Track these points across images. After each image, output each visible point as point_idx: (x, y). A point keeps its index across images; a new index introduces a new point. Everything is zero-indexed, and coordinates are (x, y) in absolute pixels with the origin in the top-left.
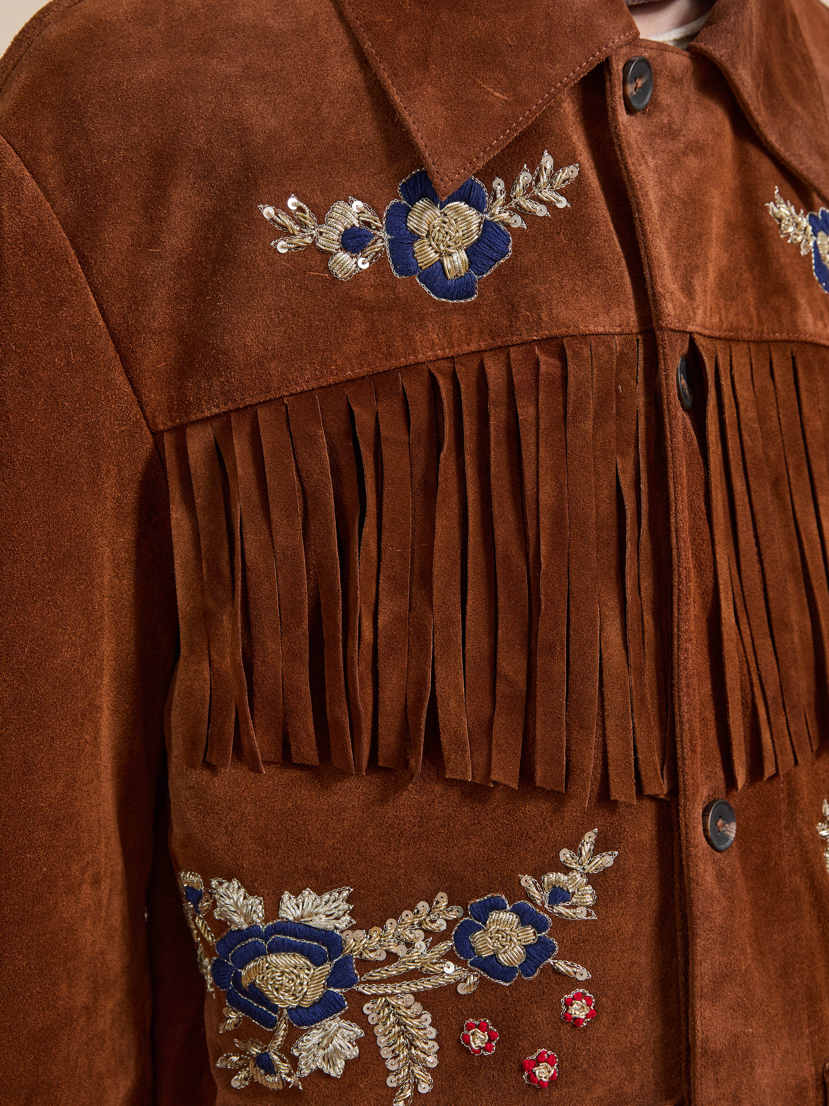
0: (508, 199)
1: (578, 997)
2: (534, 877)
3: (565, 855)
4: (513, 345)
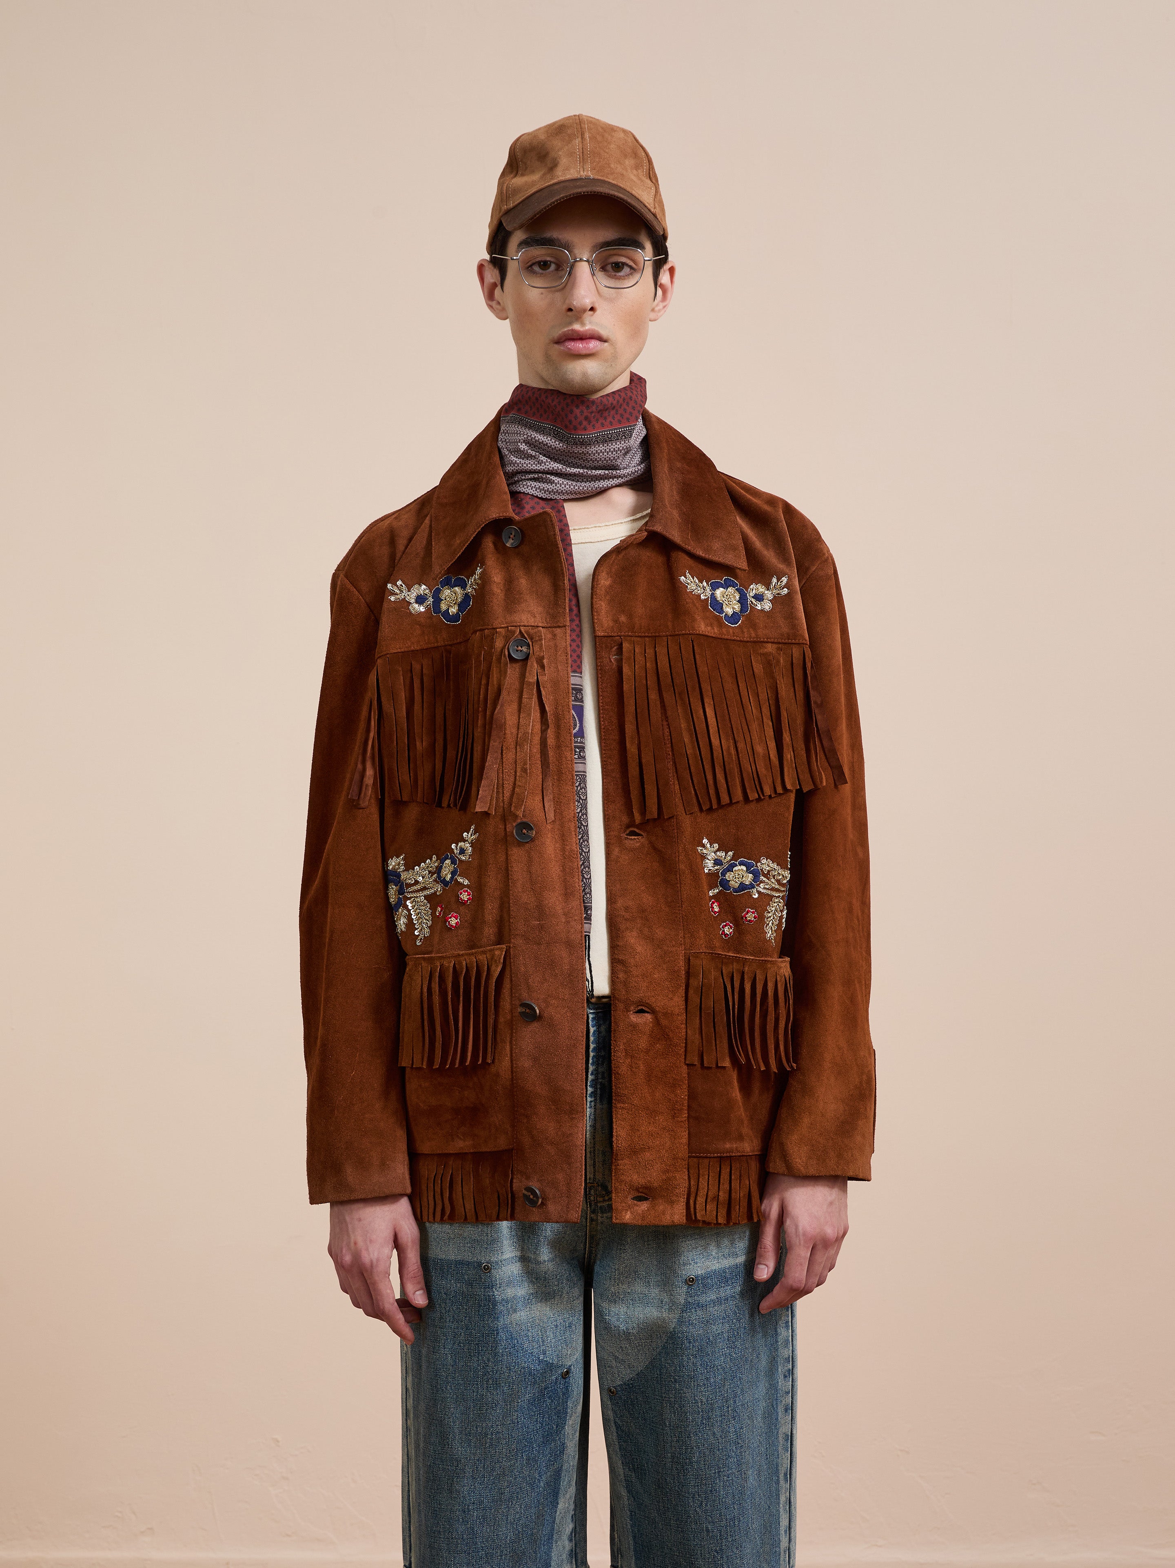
1: (465, 891)
2: (456, 845)
3: (465, 835)
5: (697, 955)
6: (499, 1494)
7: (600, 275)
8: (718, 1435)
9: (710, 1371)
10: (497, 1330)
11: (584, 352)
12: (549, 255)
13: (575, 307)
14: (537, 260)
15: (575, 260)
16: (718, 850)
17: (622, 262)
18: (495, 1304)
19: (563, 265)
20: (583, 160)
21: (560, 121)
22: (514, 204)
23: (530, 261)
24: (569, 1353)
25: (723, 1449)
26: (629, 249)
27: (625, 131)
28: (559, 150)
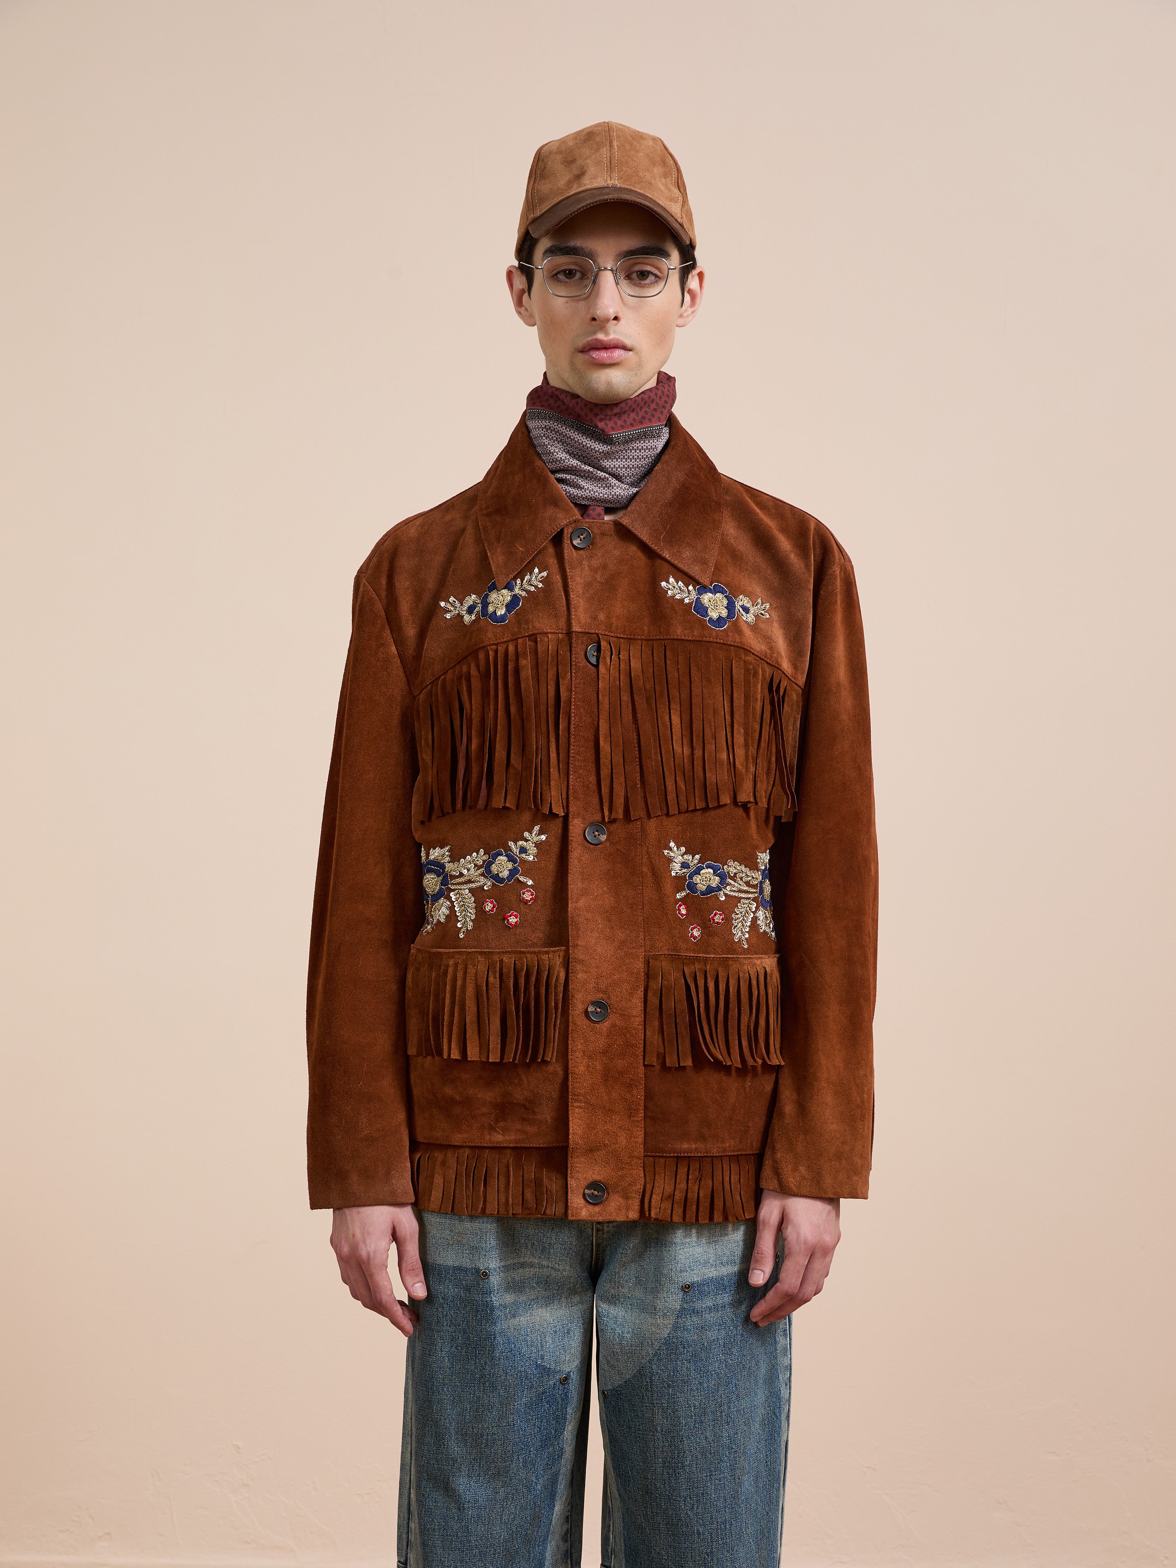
0: (522, 586)
1: (528, 891)
2: (514, 842)
3: (526, 834)
4: (519, 638)
5: (656, 958)
6: (494, 1493)
7: (624, 283)
8: (710, 1439)
9: (704, 1376)
10: (494, 1335)
11: (608, 362)
12: (575, 264)
13: (598, 317)
14: (562, 268)
15: (599, 269)
16: (685, 853)
17: (647, 270)
18: (492, 1309)
19: (588, 274)
20: (611, 169)
21: (589, 127)
22: (541, 213)
23: (555, 269)
24: (567, 1359)
25: (715, 1453)
26: (653, 258)
27: (655, 139)
28: (586, 159)
